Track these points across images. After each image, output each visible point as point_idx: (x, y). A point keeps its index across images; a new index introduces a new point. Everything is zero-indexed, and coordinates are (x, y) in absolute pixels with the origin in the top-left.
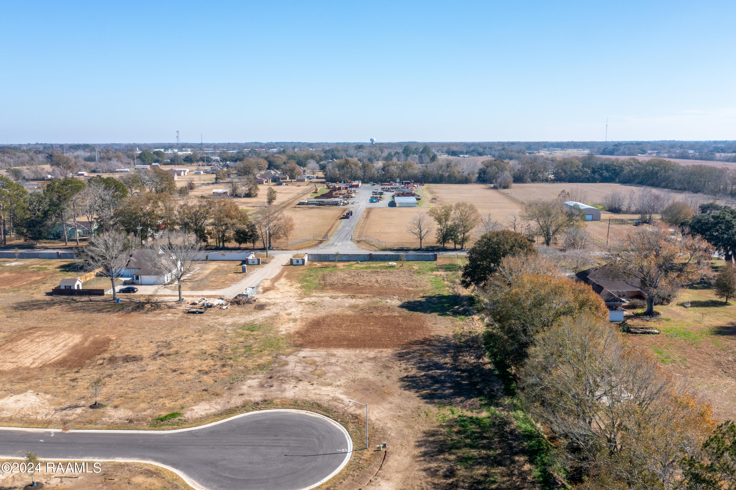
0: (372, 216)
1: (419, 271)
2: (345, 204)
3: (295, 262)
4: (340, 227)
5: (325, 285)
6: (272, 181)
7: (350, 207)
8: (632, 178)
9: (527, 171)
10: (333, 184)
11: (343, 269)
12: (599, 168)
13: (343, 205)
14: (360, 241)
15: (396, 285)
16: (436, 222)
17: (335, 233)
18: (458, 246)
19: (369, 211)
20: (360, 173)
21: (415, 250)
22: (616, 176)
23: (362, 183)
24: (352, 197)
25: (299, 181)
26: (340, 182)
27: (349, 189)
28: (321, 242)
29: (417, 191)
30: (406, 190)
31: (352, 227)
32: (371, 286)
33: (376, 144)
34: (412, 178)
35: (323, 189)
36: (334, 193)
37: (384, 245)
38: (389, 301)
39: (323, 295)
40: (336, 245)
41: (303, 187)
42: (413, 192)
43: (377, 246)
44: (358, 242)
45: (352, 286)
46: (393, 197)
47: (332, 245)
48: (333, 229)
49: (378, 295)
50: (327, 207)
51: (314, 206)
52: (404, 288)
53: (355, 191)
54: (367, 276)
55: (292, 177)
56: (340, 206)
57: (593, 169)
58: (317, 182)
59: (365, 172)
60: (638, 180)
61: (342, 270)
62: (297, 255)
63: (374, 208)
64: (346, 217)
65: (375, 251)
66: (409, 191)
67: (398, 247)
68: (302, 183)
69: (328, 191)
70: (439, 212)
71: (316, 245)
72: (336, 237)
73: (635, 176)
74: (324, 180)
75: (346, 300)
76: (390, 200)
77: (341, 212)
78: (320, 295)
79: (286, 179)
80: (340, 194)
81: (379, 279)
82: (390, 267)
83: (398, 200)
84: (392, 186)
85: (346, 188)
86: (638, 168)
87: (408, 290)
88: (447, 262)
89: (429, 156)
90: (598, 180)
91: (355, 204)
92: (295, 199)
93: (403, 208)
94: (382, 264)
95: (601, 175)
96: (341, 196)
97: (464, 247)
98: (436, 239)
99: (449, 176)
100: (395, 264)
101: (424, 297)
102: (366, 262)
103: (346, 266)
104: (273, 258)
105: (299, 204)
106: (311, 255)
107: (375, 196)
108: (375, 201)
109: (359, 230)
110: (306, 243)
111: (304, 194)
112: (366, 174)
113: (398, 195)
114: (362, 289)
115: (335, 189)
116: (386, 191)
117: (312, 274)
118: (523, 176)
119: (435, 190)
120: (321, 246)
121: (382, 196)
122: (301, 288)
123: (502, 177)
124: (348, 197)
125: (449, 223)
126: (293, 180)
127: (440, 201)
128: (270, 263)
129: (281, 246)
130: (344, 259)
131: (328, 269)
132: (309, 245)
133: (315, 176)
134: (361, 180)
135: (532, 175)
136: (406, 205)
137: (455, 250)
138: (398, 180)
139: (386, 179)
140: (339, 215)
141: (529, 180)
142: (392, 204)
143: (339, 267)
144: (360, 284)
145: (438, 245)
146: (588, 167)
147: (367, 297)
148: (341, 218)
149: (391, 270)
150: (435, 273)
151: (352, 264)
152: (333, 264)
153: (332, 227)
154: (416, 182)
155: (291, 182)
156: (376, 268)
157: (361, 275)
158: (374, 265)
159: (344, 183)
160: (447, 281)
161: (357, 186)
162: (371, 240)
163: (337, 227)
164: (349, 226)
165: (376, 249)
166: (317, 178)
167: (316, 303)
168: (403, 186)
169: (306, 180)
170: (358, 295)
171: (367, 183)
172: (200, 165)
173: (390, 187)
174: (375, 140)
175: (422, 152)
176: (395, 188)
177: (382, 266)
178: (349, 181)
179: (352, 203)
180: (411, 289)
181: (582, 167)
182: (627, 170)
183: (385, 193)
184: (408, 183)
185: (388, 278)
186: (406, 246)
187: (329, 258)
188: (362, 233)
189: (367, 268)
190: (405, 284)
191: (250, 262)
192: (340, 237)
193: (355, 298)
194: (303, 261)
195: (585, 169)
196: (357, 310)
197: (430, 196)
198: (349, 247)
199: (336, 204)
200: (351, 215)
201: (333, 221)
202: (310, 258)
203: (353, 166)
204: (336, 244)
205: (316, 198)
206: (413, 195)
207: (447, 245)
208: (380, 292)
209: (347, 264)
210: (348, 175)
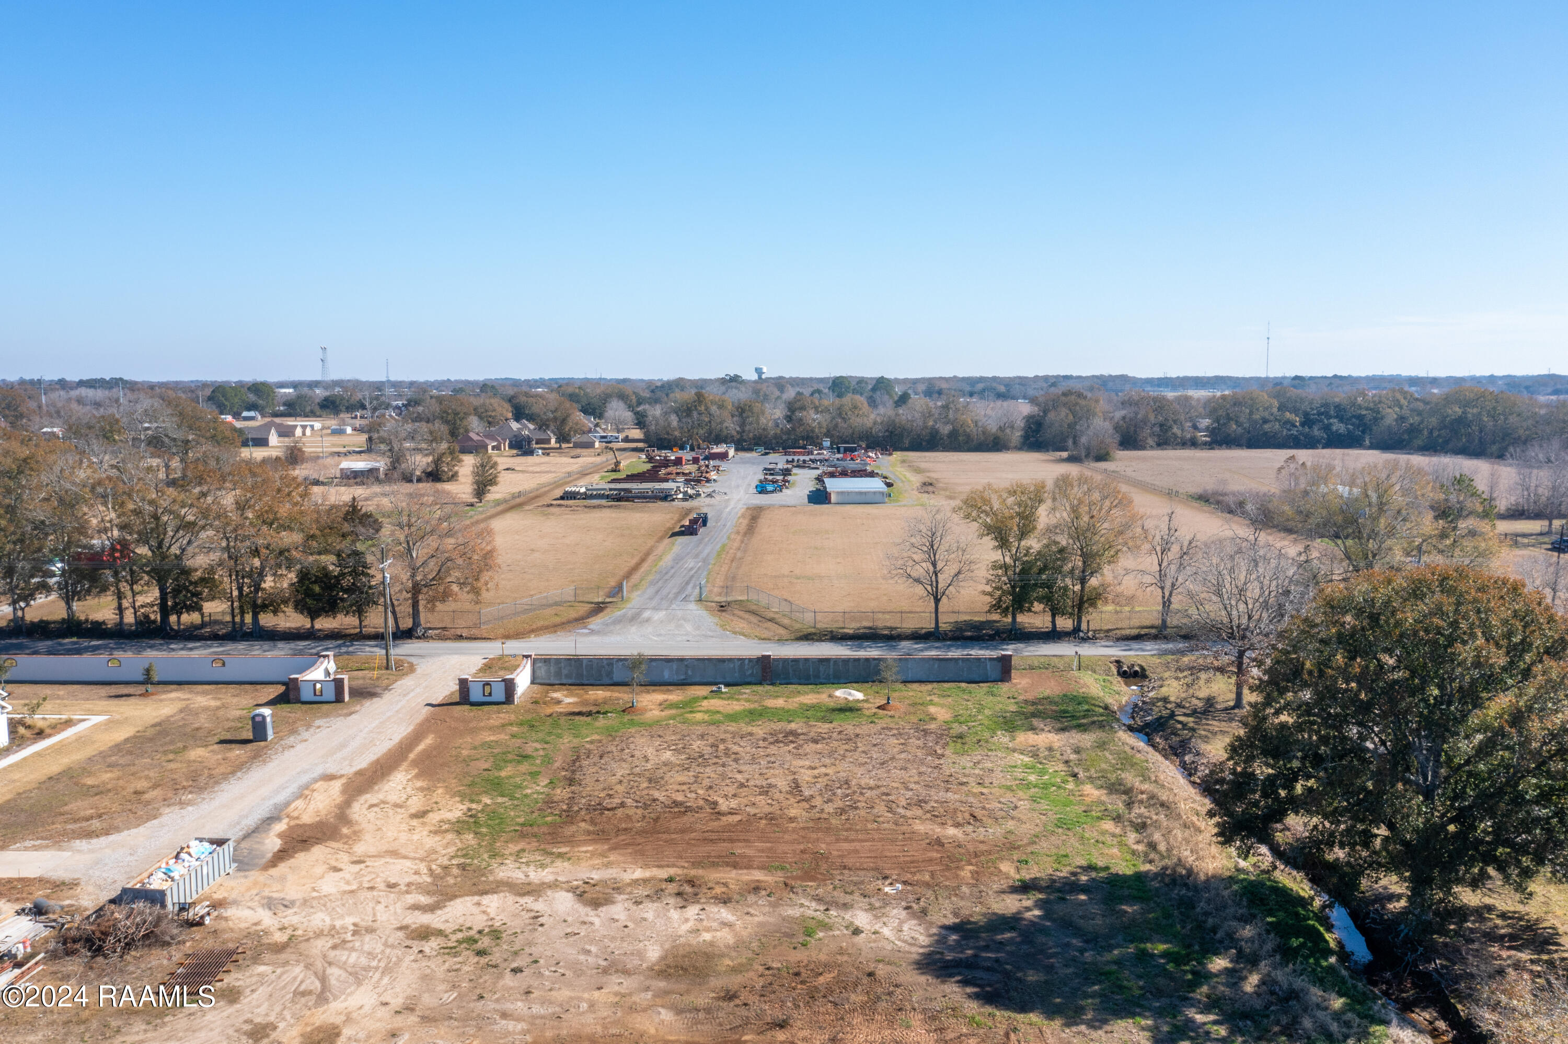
0: (765, 527)
1: (957, 729)
2: (688, 497)
3: (476, 694)
4: (668, 559)
5: (569, 816)
6: (511, 447)
7: (702, 504)
8: (1406, 437)
9: (1145, 421)
10: (663, 453)
11: (657, 722)
12: (1320, 414)
13: (684, 500)
14: (729, 603)
15: (880, 809)
16: (989, 542)
17: (650, 578)
18: (1065, 623)
19: (755, 515)
20: (731, 426)
21: (917, 637)
22: (1363, 432)
23: (737, 450)
24: (708, 481)
25: (577, 445)
26: (682, 448)
27: (702, 463)
28: (599, 608)
29: (878, 467)
30: (851, 465)
31: (704, 561)
32: (770, 817)
33: (767, 379)
34: (861, 438)
35: (634, 463)
36: (663, 471)
37: (807, 621)
38: (862, 919)
39: (546, 875)
40: (648, 620)
41: (587, 459)
42: (869, 469)
43: (786, 621)
44: (722, 607)
45: (688, 819)
46: (819, 479)
47: (634, 619)
48: (645, 567)
49: (808, 876)
50: (638, 504)
51: (603, 502)
52: (920, 827)
53: (717, 468)
54: (754, 760)
55: (563, 438)
56: (676, 503)
57: (1306, 414)
58: (624, 450)
59: (742, 425)
60: (1419, 442)
61: (654, 729)
62: (501, 658)
63: (769, 507)
64: (690, 531)
65: (781, 641)
66: (859, 467)
67: (855, 625)
68: (584, 452)
69: (649, 466)
70: (996, 506)
71: (580, 620)
72: (651, 591)
73: (1414, 431)
74: (641, 445)
75: (650, 911)
76: (812, 486)
77: (676, 517)
78: (536, 875)
79: (548, 441)
80: (678, 474)
81: (805, 776)
82: (842, 710)
83: (834, 485)
84: (812, 457)
85: (695, 461)
86: (1419, 413)
87: (939, 842)
88: (1050, 688)
89: (891, 396)
90: (1319, 441)
91: (718, 498)
92: (557, 484)
93: (848, 507)
94: (810, 697)
95: (1327, 428)
96: (681, 479)
97: (1084, 626)
98: (988, 599)
99: (954, 434)
100: (859, 696)
101: (1024, 888)
102: (747, 690)
103: (672, 706)
104: (412, 669)
105: (562, 498)
106: (546, 661)
107: (770, 478)
108: (770, 488)
109: (725, 568)
110: (549, 611)
111: (583, 474)
112: (747, 428)
113: (832, 475)
114: (732, 834)
115: (666, 463)
116: (798, 466)
117: (529, 749)
118: (1135, 431)
119: (923, 465)
120: (596, 622)
121: (789, 478)
122: (459, 827)
123: (1090, 432)
124: (699, 481)
125: (1034, 544)
126: (564, 446)
127: (945, 489)
128: (387, 696)
129: (461, 623)
130: (666, 675)
131: (601, 722)
132: (557, 620)
133: (621, 436)
134: (732, 441)
135: (1157, 429)
136: (858, 499)
137: (1053, 635)
138: (827, 443)
139: (796, 440)
140: (668, 525)
141: (1150, 441)
142: (820, 497)
143: (644, 710)
144: (724, 805)
145: (995, 617)
146: (1295, 411)
147: (756, 889)
148: (674, 534)
149: (849, 726)
150: (1025, 738)
151: (696, 699)
152: (621, 696)
153: (643, 560)
154: (869, 447)
155: (560, 448)
156: (787, 715)
157: (727, 753)
158: (780, 702)
159: (692, 449)
160: (1091, 779)
161: (723, 456)
162: (764, 601)
163: (660, 558)
164: (697, 556)
165: (782, 631)
166: (626, 440)
167: (496, 934)
168: (840, 456)
169: (597, 445)
170: (714, 875)
171: (750, 450)
172: (356, 417)
173: (807, 458)
174: (765, 370)
175: (874, 389)
176: (821, 461)
177: (812, 707)
178: (704, 445)
179: (710, 495)
180: (951, 831)
181: (1279, 409)
182: (1390, 416)
183: (795, 471)
184: (853, 450)
185: (843, 769)
186: (885, 622)
187: (610, 674)
188: (734, 578)
189: (753, 715)
190: (920, 803)
191: (306, 694)
192: (665, 592)
193: (694, 898)
194: (510, 686)
195: (1288, 415)
196: (703, 998)
197: (916, 480)
198: (689, 627)
199: (666, 497)
200: (705, 523)
201: (650, 543)
202: (542, 672)
203: (714, 409)
204: (646, 614)
205: (614, 481)
206: (872, 475)
207: (1023, 619)
208: (819, 857)
209: (675, 696)
210: (701, 432)
